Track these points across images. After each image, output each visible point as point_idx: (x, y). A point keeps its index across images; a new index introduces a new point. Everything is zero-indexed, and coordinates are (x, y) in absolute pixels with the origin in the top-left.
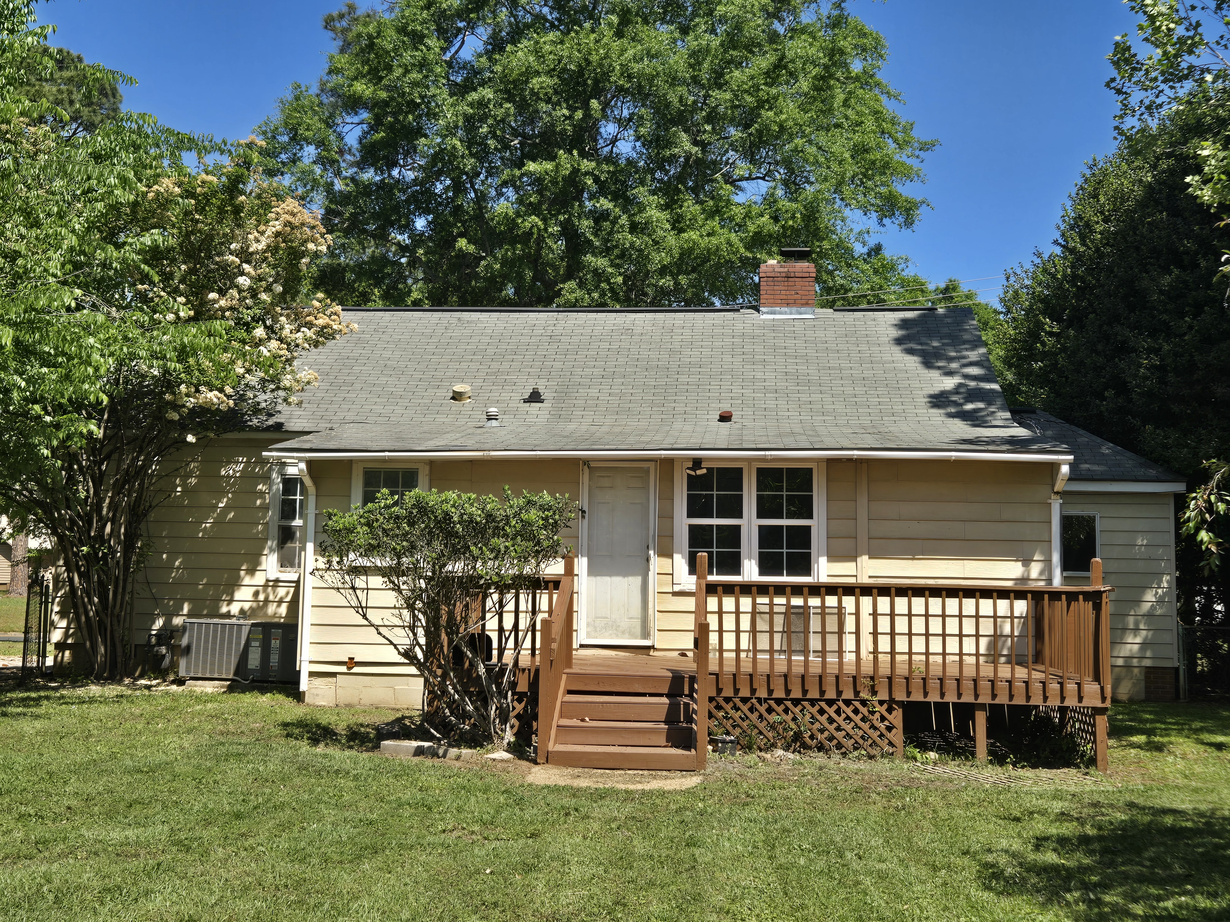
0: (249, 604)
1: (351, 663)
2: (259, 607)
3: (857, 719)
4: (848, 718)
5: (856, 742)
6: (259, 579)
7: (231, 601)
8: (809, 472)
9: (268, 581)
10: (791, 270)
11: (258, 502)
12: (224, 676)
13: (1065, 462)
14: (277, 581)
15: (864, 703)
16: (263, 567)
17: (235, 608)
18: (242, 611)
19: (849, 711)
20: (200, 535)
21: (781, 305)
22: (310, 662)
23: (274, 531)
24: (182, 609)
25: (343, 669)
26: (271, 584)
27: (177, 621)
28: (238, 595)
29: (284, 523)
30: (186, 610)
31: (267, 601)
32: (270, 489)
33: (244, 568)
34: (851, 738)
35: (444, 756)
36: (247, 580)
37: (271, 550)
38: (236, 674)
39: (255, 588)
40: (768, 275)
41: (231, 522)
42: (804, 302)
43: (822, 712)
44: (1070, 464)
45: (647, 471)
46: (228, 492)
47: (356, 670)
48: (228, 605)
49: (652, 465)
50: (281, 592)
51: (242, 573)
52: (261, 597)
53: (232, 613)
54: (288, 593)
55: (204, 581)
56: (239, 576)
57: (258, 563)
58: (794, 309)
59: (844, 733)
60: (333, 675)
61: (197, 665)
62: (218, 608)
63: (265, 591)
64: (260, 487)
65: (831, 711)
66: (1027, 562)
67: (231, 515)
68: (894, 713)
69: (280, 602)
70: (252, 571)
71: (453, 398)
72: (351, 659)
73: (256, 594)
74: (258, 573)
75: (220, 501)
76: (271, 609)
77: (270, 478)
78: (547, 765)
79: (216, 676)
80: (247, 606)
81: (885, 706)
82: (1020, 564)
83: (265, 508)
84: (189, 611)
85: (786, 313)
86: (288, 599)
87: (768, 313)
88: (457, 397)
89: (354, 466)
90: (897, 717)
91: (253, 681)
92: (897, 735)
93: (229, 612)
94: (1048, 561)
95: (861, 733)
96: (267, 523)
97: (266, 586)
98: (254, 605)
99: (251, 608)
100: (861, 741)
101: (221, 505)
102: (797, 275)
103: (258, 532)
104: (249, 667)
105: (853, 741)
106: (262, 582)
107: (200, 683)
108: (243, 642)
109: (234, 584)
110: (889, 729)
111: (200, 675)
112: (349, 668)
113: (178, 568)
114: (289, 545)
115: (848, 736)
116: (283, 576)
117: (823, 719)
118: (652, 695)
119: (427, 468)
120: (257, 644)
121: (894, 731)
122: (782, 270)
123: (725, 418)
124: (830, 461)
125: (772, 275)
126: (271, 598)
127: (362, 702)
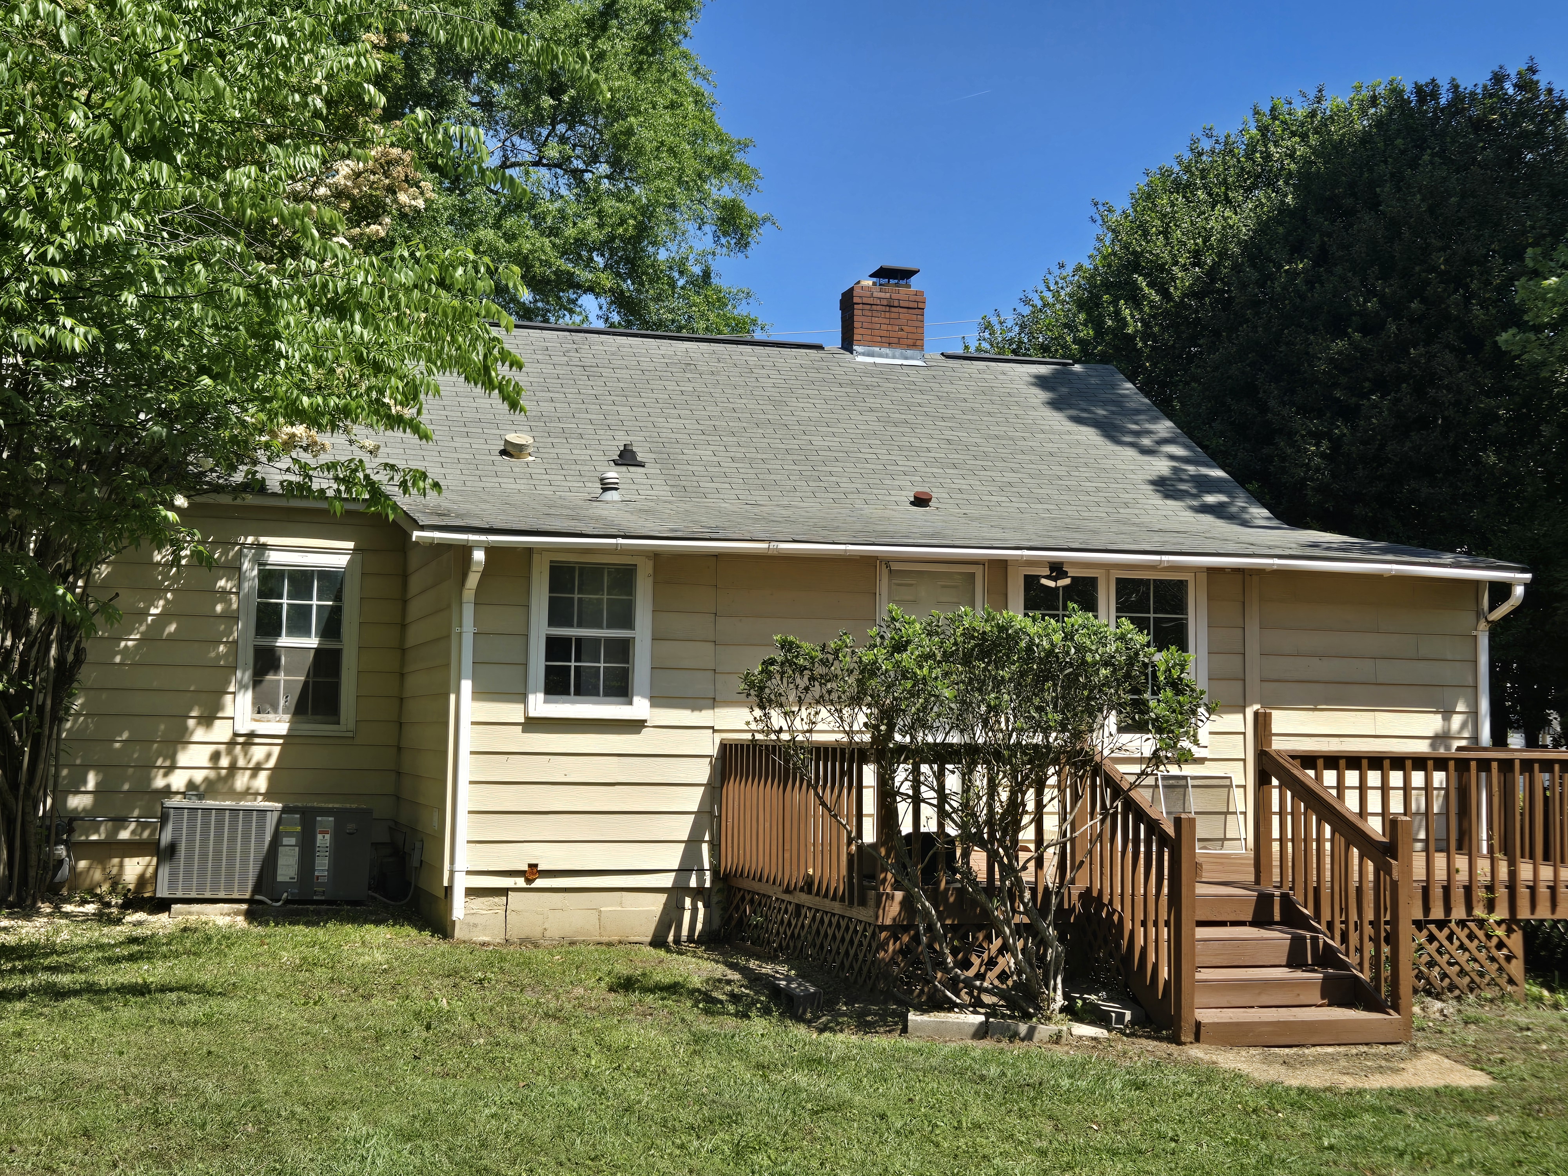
0: (204, 773)
1: (533, 872)
2: (219, 778)
3: (1472, 946)
4: (1462, 947)
5: (1473, 981)
6: (221, 731)
7: (171, 768)
8: (1182, 585)
9: (236, 735)
10: (894, 296)
11: (219, 608)
12: (236, 896)
13: (1519, 582)
14: (252, 735)
15: (1481, 923)
16: (228, 712)
17: (178, 781)
18: (191, 785)
19: (1462, 934)
20: (118, 659)
21: (881, 344)
22: (469, 873)
23: (247, 655)
24: (85, 782)
25: (521, 882)
26: (241, 740)
27: (76, 802)
28: (183, 759)
29: (264, 642)
30: (91, 785)
31: (233, 768)
32: (239, 586)
33: (193, 714)
34: (1467, 974)
35: (1030, 1036)
36: (199, 734)
37: (242, 686)
38: (257, 889)
39: (213, 747)
40: (865, 300)
41: (171, 638)
42: (910, 342)
43: (1431, 938)
44: (1526, 585)
45: (972, 576)
46: (167, 590)
47: (539, 883)
48: (166, 775)
49: (978, 571)
50: (258, 753)
51: (191, 723)
52: (224, 762)
53: (174, 788)
54: (269, 756)
55: (125, 735)
56: (185, 728)
57: (219, 707)
58: (898, 352)
59: (1456, 968)
60: (503, 892)
61: (188, 878)
62: (149, 780)
63: (229, 752)
64: (222, 583)
65: (1442, 935)
66: (1447, 714)
67: (172, 628)
68: (1514, 936)
69: (257, 769)
70: (208, 720)
71: (503, 452)
72: (533, 866)
73: (216, 756)
74: (218, 723)
75: (152, 604)
76: (241, 781)
77: (240, 569)
78: (1197, 1045)
79: (222, 895)
80: (199, 777)
81: (1504, 926)
82: (1439, 716)
83: (231, 617)
84: (97, 784)
85: (887, 356)
86: (271, 763)
87: (863, 354)
88: (510, 451)
89: (536, 558)
90: (1516, 942)
91: (287, 902)
92: (1516, 968)
93: (168, 786)
94: (1474, 714)
95: (1477, 966)
96: (235, 642)
97: (232, 744)
98: (212, 774)
99: (206, 779)
100: (1477, 979)
101: (153, 611)
102: (902, 304)
103: (219, 657)
104: (280, 879)
105: (1467, 980)
106: (226, 737)
107: (196, 907)
108: (268, 838)
109: (181, 739)
110: (1508, 959)
111: (193, 895)
112: (529, 881)
113: (78, 714)
114: (270, 677)
115: (1462, 973)
116: (262, 728)
117: (1432, 948)
118: (1235, 924)
119: (651, 564)
120: (292, 841)
121: (1514, 961)
122: (882, 295)
123: (920, 501)
124: (1212, 571)
125: (870, 301)
126: (241, 763)
127: (548, 934)
